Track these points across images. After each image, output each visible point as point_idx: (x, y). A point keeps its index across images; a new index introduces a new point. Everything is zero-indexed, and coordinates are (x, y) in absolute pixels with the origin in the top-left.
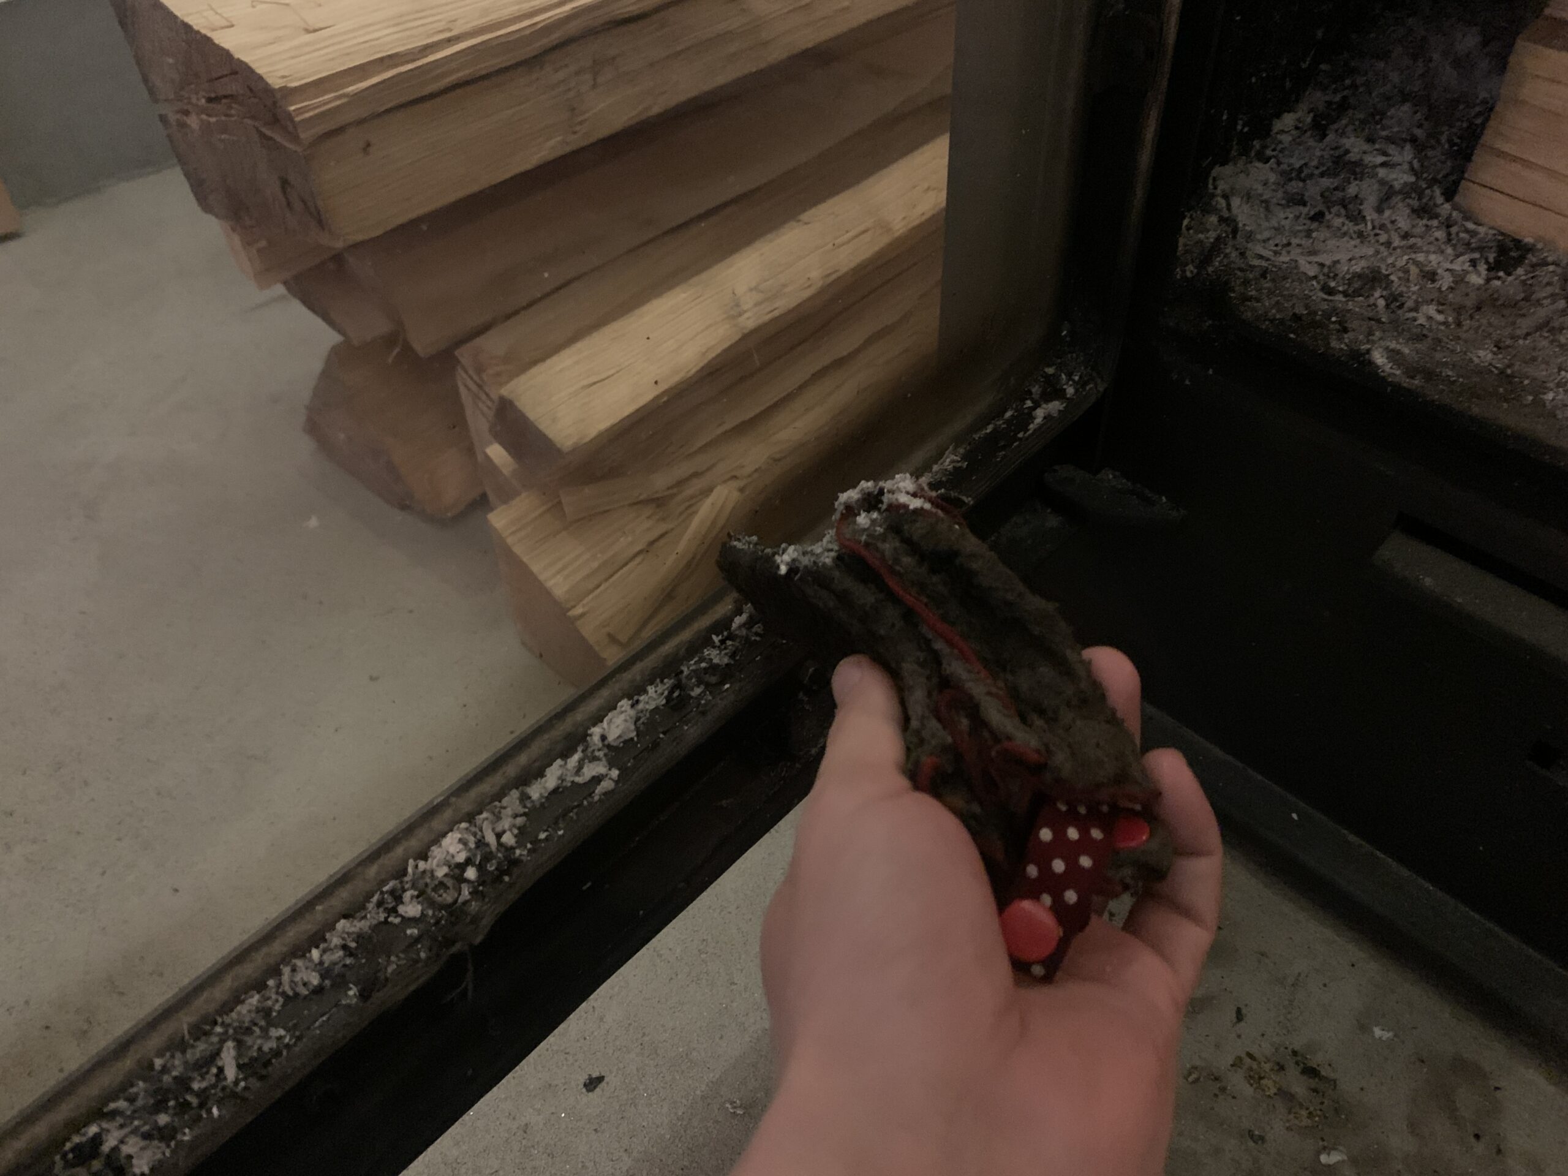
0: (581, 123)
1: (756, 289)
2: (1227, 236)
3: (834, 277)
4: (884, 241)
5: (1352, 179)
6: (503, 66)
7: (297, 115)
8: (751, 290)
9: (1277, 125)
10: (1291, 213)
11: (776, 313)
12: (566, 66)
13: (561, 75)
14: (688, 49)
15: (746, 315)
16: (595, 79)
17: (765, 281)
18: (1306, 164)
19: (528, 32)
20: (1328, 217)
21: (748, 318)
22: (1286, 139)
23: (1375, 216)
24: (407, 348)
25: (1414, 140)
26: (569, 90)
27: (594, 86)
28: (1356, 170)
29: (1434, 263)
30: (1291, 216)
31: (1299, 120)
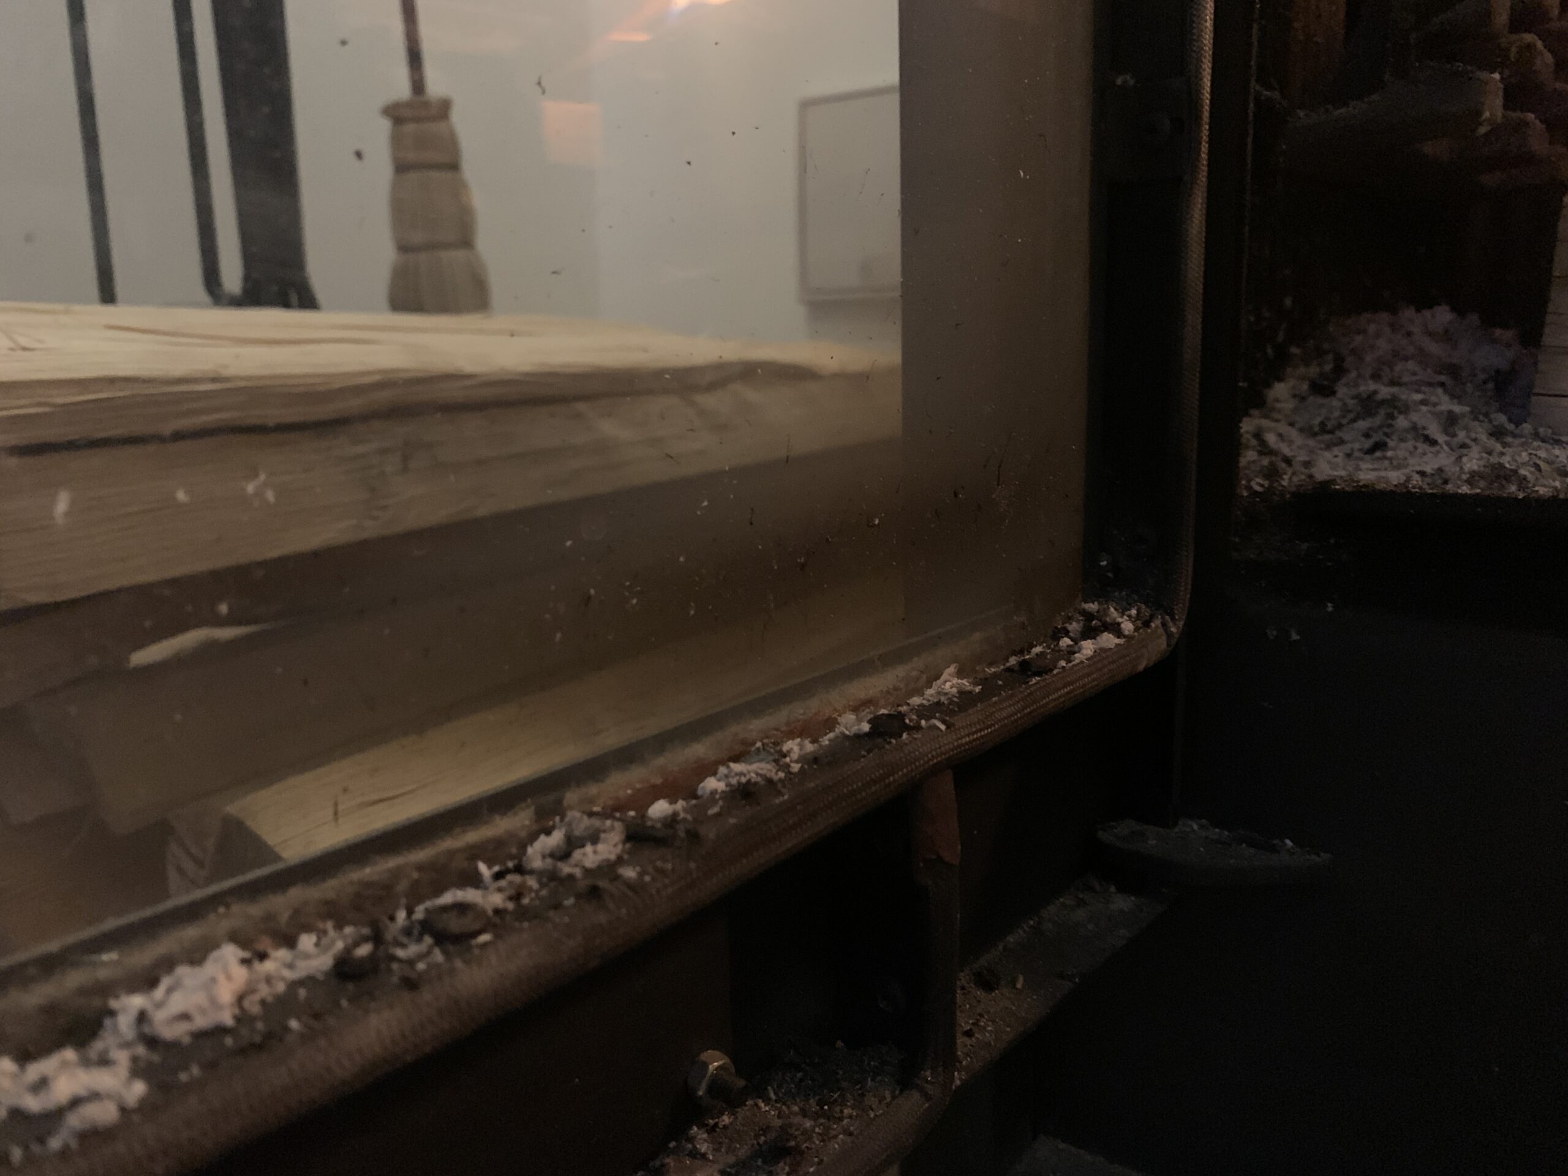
0: (383, 507)
2: (1280, 464)
5: (1395, 414)
9: (1271, 395)
10: (1338, 451)
16: (405, 463)
20: (1391, 443)
22: (1288, 405)
24: (101, 828)
26: (370, 467)
27: (405, 470)
30: (1340, 454)
31: (1294, 388)
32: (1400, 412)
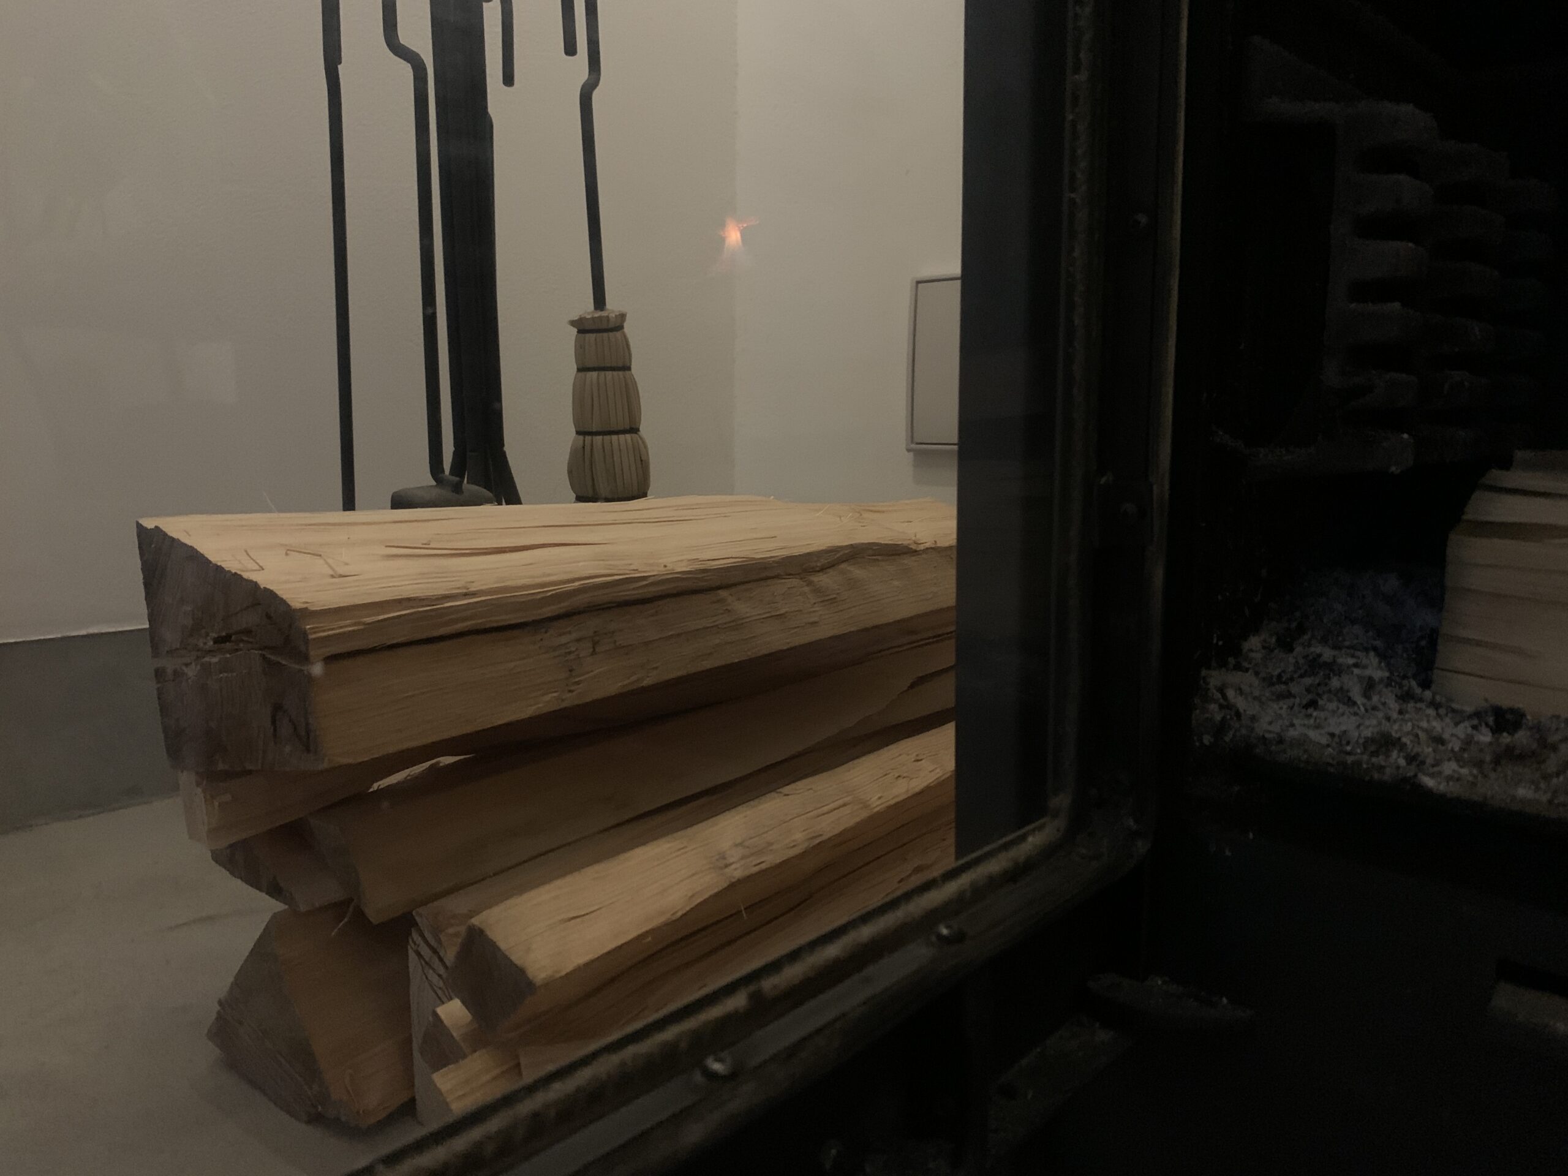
0: (578, 683)
1: (741, 844)
2: (1231, 718)
3: (817, 841)
4: (864, 814)
5: (1331, 675)
6: (513, 622)
7: (311, 634)
8: (736, 845)
9: (1246, 646)
10: (1284, 704)
11: (763, 866)
12: (570, 632)
13: (564, 640)
14: (679, 635)
15: (733, 867)
16: (594, 648)
17: (751, 838)
18: (1284, 671)
19: (539, 597)
20: (1320, 702)
21: (736, 869)
22: (1258, 656)
23: (1365, 701)
24: (360, 914)
25: (1375, 649)
26: (570, 653)
27: (594, 653)
28: (1333, 668)
29: (1439, 729)
30: (1285, 707)
31: (1265, 641)
32: (1335, 675)
